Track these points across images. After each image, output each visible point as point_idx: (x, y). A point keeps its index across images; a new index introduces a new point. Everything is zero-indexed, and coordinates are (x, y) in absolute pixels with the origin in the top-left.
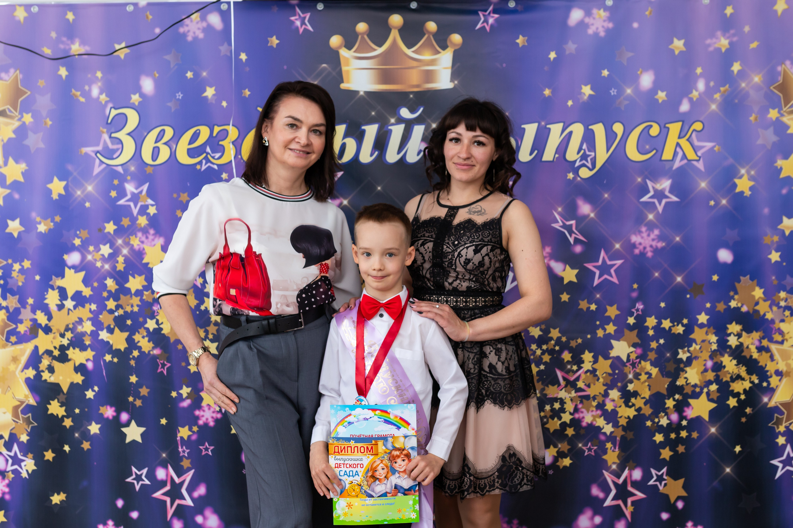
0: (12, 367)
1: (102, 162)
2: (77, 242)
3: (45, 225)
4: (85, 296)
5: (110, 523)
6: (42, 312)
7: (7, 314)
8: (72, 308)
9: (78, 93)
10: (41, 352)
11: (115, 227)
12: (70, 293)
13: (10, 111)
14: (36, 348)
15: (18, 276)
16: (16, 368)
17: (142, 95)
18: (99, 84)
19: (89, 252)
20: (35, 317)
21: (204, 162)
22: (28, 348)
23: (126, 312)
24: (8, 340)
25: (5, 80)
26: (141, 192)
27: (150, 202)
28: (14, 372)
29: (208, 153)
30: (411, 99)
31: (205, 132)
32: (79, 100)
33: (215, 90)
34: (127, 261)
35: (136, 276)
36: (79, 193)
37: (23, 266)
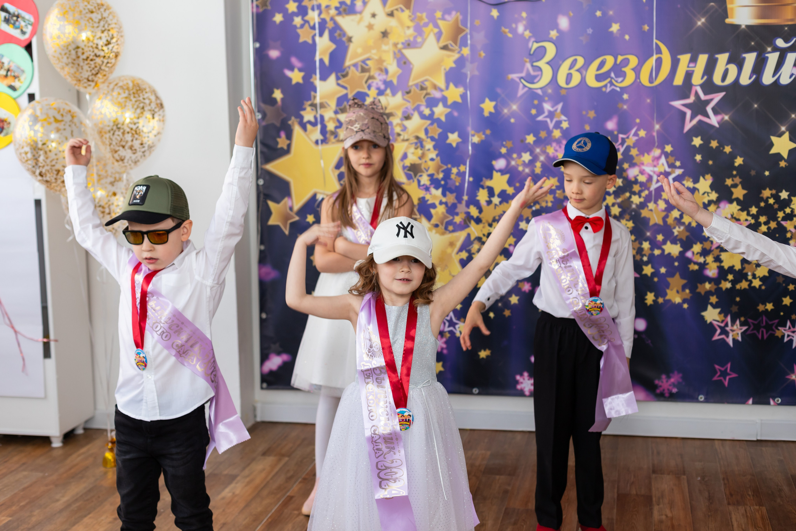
0: (449, 250)
1: (525, 86)
2: (504, 150)
3: (478, 137)
4: (509, 195)
5: (526, 374)
6: (475, 206)
7: (446, 208)
8: (498, 203)
9: (507, 30)
10: (472, 238)
11: (534, 139)
12: (497, 191)
13: (452, 46)
14: (469, 235)
15: (455, 178)
16: (453, 251)
17: (559, 31)
18: (524, 22)
19: (513, 159)
20: (469, 210)
21: (609, 85)
22: (461, 236)
23: (541, 207)
24: (446, 228)
25: (448, 21)
26: (556, 110)
27: (563, 118)
28: (450, 255)
29: (612, 78)
30: (786, 30)
31: (610, 61)
32: (507, 36)
33: (620, 26)
34: (543, 166)
35: (551, 178)
36: (506, 111)
37: (459, 170)
